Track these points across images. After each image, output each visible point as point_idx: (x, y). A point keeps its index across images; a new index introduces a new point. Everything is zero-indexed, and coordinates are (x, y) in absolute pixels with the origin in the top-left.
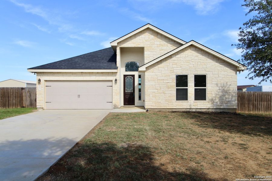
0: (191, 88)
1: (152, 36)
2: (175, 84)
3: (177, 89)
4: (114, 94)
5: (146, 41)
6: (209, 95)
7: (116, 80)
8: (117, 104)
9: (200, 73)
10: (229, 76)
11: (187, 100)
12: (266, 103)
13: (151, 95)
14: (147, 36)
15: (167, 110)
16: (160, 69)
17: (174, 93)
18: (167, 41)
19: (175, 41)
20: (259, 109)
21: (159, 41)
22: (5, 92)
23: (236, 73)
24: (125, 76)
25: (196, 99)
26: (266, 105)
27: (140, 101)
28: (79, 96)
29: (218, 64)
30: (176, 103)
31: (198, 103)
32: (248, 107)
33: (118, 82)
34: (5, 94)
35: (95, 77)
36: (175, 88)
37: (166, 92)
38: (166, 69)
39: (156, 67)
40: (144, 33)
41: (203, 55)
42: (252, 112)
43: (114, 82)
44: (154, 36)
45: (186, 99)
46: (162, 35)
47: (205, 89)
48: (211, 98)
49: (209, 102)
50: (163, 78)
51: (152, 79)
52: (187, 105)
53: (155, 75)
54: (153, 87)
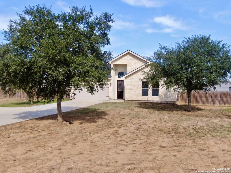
1: (131, 57)
2: (141, 87)
3: (142, 89)
4: (109, 92)
5: (128, 60)
6: (160, 93)
7: (111, 84)
8: (111, 98)
11: (148, 96)
12: (204, 99)
14: (128, 57)
15: (137, 101)
16: (133, 78)
17: (141, 92)
21: (135, 61)
24: (118, 81)
25: (153, 95)
26: (204, 100)
30: (142, 97)
31: (154, 98)
33: (112, 85)
36: (141, 89)
37: (136, 91)
38: (137, 78)
39: (131, 77)
40: (127, 55)
43: (109, 85)
47: (158, 90)
48: (161, 95)
49: (160, 97)
50: (135, 83)
51: (129, 84)
52: (148, 99)
53: (131, 81)
54: (129, 88)
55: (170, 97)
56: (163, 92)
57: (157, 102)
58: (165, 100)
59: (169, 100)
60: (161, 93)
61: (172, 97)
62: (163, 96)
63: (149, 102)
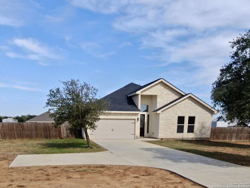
0: (186, 125)
1: (163, 88)
2: (177, 122)
3: (178, 126)
5: (159, 90)
6: (195, 129)
7: (138, 119)
9: (192, 115)
10: (208, 117)
13: (162, 130)
18: (172, 91)
19: (177, 92)
20: (219, 139)
21: (167, 92)
22: (46, 127)
23: (212, 116)
25: (188, 132)
27: (148, 134)
28: (113, 130)
29: (203, 109)
30: (177, 135)
31: (189, 135)
32: (213, 137)
34: (46, 128)
35: (124, 116)
37: (171, 128)
38: (173, 112)
41: (195, 103)
42: (215, 141)
44: (164, 87)
45: (183, 132)
46: (169, 86)
47: (194, 126)
48: (196, 131)
49: (195, 134)
50: (170, 118)
51: (164, 119)
52: (183, 136)
53: (166, 116)
54: (164, 124)
55: (204, 134)
56: (198, 128)
57: (192, 139)
58: (200, 137)
59: (204, 136)
60: (197, 129)
61: (206, 134)
62: (198, 133)
63: (184, 139)
